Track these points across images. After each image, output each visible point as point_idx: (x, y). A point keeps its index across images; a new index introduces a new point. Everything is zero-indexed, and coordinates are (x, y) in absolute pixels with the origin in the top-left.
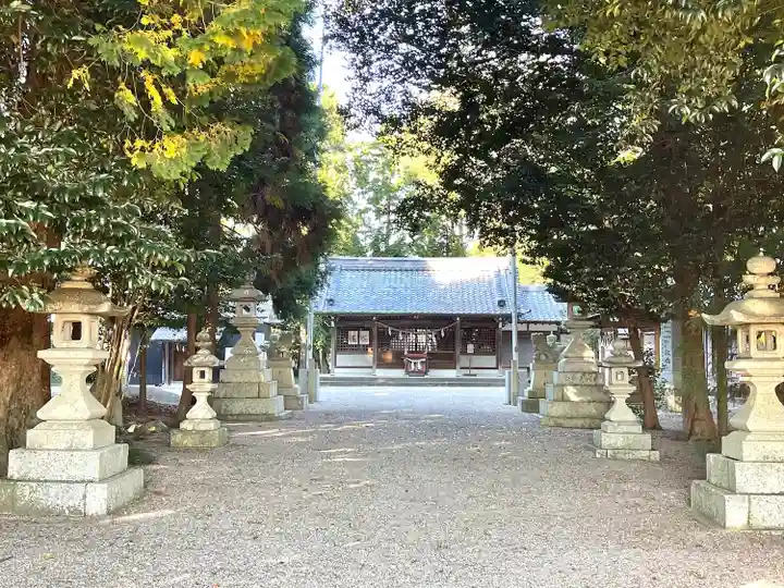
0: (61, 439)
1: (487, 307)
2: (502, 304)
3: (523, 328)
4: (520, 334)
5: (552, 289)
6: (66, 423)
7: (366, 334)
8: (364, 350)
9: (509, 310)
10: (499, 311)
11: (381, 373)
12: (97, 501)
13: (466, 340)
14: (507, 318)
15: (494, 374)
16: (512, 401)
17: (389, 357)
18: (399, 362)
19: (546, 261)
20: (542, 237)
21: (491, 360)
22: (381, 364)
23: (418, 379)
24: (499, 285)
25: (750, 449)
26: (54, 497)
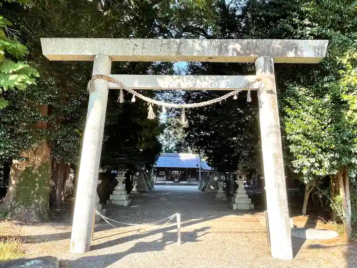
0: (118, 193)
1: (194, 166)
2: (197, 165)
3: (202, 171)
4: (201, 173)
5: (208, 164)
6: (120, 190)
7: (164, 172)
8: (163, 176)
9: (199, 167)
10: (197, 167)
11: (167, 182)
12: (126, 204)
13: (189, 174)
14: (198, 169)
15: (195, 183)
16: (199, 189)
17: (169, 178)
18: (172, 179)
19: (207, 158)
20: (206, 152)
21: (195, 179)
22: (168, 180)
23: (177, 184)
24: (197, 161)
25: (238, 196)
26: (118, 203)
